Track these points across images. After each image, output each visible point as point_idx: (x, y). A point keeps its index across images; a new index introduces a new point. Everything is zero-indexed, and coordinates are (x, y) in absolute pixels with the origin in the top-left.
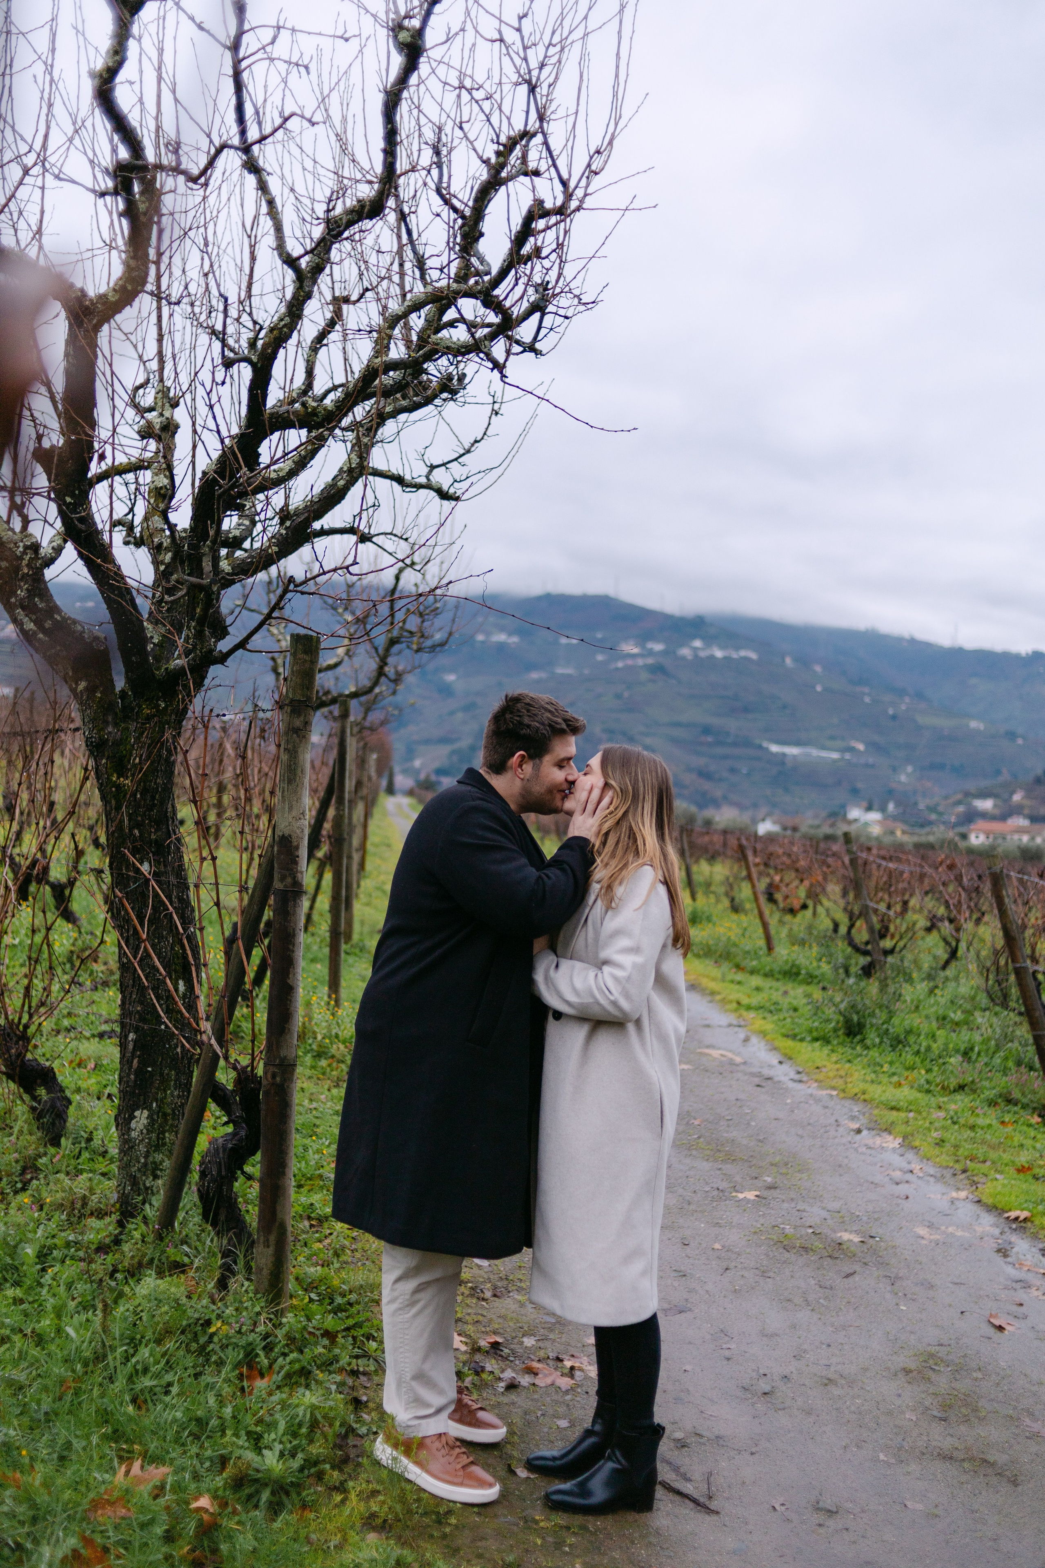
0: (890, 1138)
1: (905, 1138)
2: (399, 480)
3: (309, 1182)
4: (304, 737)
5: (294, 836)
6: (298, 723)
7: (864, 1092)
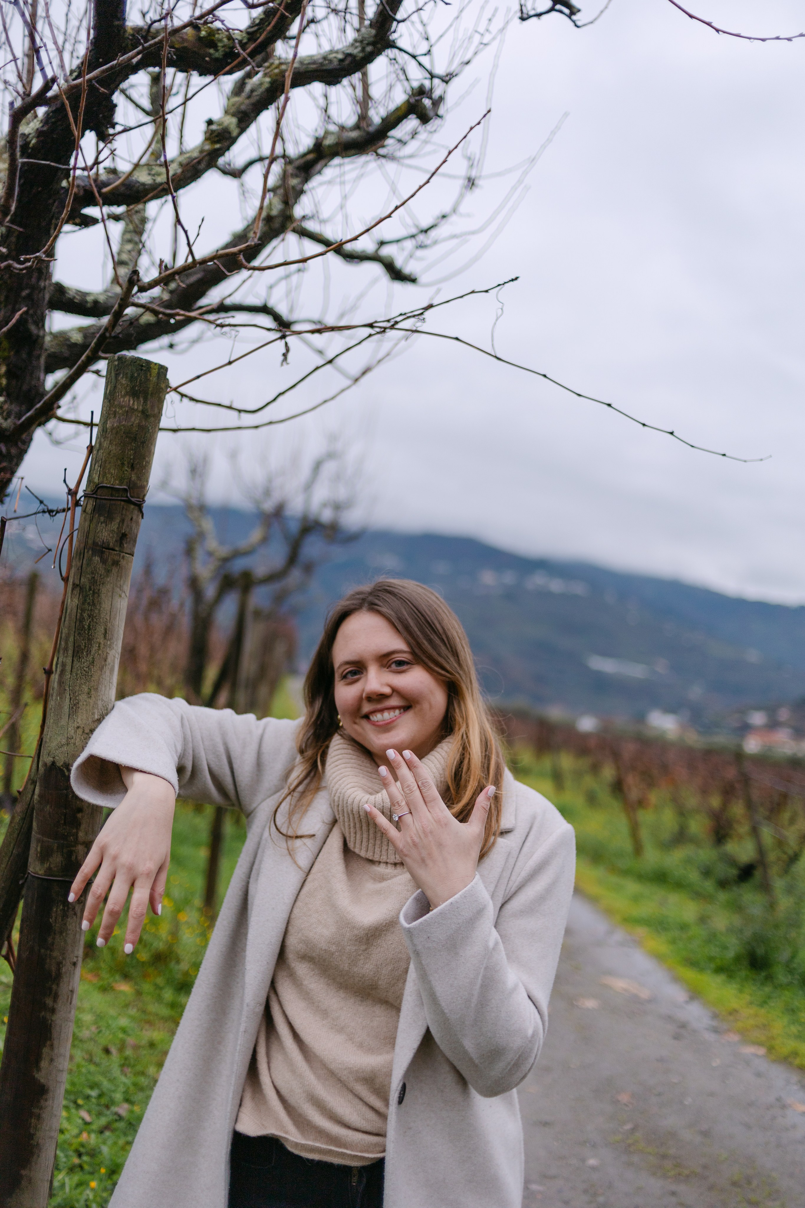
4: (116, 563)
6: (106, 533)
7: (795, 1054)
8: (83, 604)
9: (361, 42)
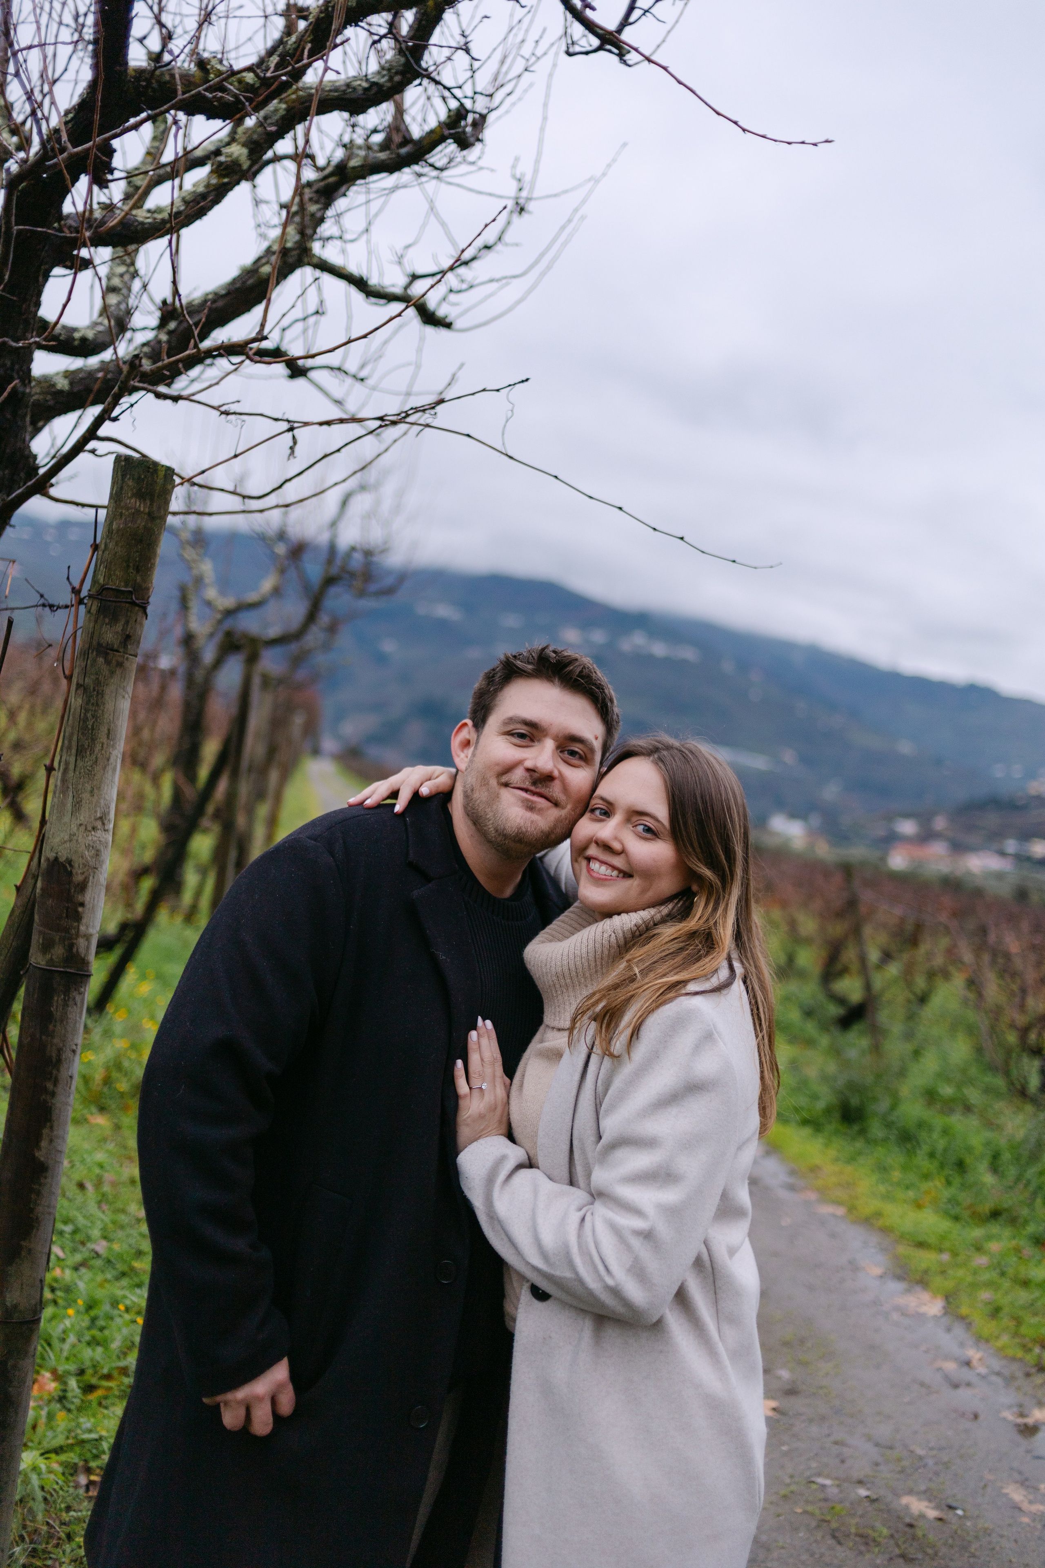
0: (925, 1296)
1: (947, 1298)
2: (360, 283)
3: (105, 1383)
4: (120, 665)
5: (77, 862)
6: (110, 635)
7: (878, 1214)
8: (87, 704)
9: (389, 70)
